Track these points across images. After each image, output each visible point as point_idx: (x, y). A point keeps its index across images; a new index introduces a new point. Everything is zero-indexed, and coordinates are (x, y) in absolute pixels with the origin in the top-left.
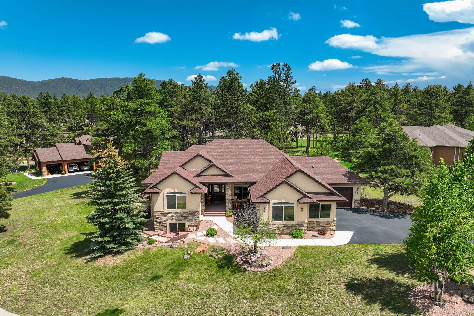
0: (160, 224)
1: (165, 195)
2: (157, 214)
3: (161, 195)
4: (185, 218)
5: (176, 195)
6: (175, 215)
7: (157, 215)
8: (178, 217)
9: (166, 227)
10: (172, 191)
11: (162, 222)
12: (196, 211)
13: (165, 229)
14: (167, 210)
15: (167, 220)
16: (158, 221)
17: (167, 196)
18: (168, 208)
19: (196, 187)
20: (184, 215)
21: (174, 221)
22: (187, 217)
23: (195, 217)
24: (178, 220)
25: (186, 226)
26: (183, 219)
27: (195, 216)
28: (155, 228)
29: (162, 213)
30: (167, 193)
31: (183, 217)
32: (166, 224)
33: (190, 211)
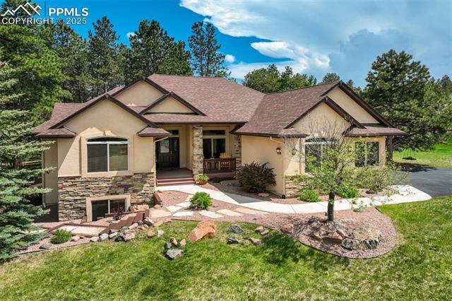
0: (71, 205)
1: (85, 143)
2: (64, 184)
3: (76, 142)
4: (126, 189)
5: (109, 143)
6: (105, 185)
7: (65, 186)
8: (111, 188)
9: (85, 209)
10: (100, 134)
11: (76, 200)
12: (147, 174)
13: (83, 214)
14: (87, 175)
15: (88, 196)
16: (66, 198)
17: (88, 145)
18: (89, 170)
19: (149, 126)
20: (124, 183)
21: (104, 197)
22: (130, 186)
23: (146, 185)
24: (112, 194)
25: (128, 205)
26: (122, 190)
27: (145, 182)
28: (60, 215)
29: (77, 180)
30: (89, 141)
31: (121, 186)
32: (85, 203)
33: (135, 174)
